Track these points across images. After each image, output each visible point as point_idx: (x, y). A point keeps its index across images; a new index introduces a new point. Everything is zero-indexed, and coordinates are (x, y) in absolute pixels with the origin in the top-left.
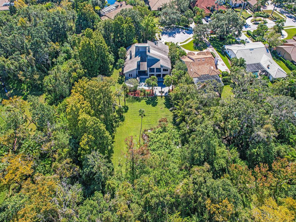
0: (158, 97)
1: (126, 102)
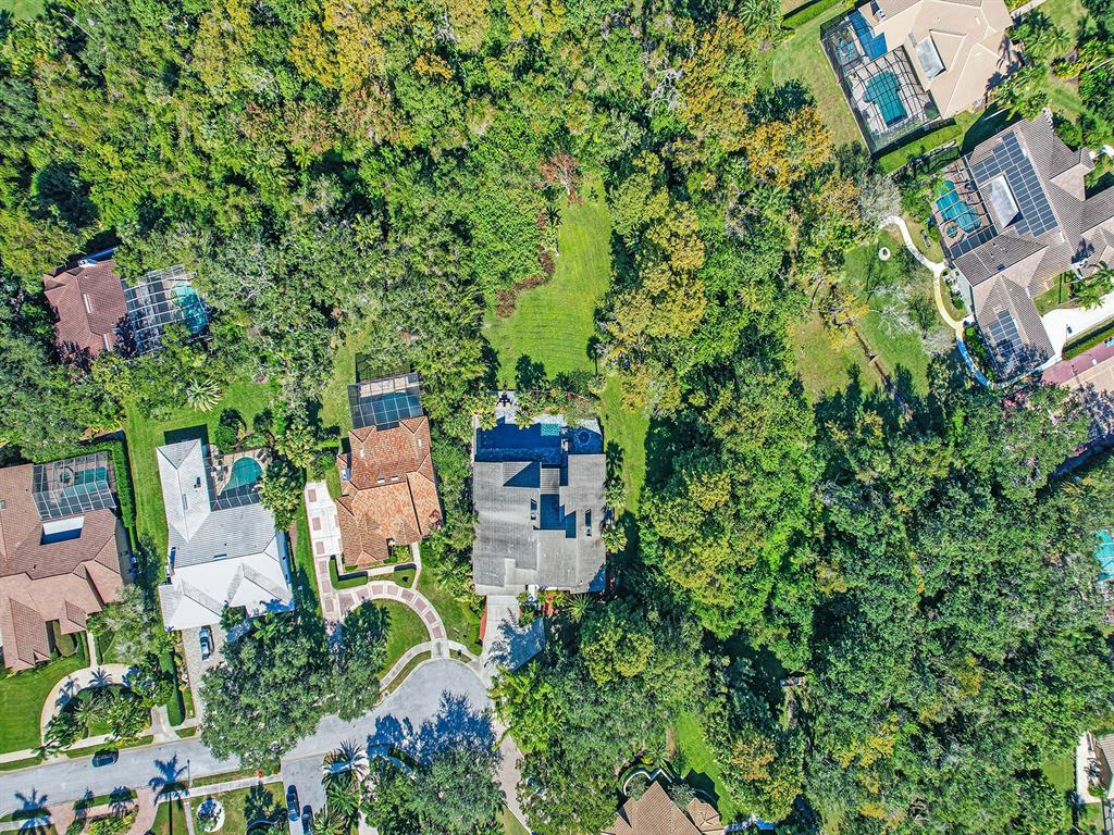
0: (514, 386)
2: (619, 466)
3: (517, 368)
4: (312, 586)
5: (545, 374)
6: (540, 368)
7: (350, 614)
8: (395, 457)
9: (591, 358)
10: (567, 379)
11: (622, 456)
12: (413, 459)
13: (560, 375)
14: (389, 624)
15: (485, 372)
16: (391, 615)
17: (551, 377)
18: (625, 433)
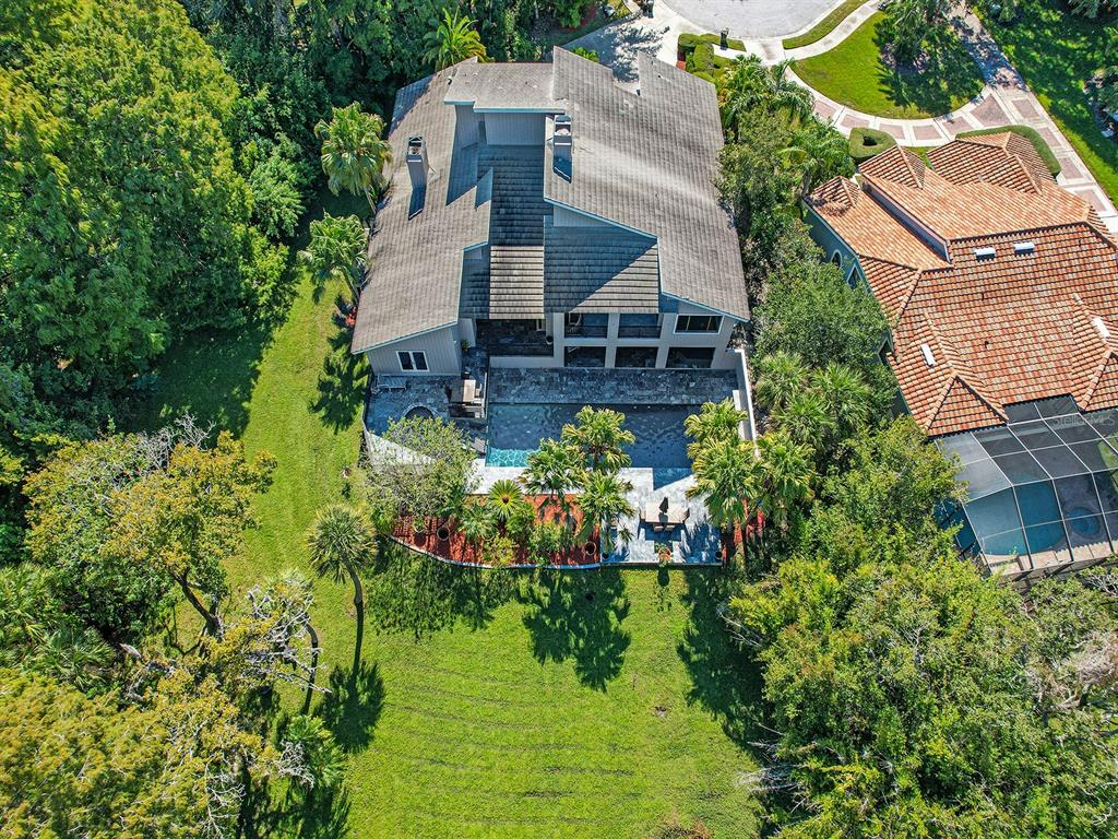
0: (632, 580)
1: (367, 620)
3: (623, 641)
5: (528, 622)
6: (547, 644)
7: (972, 98)
8: (995, 318)
9: (373, 674)
10: (457, 608)
11: (318, 395)
13: (480, 618)
14: (883, 82)
15: (741, 595)
16: (884, 96)
17: (510, 614)
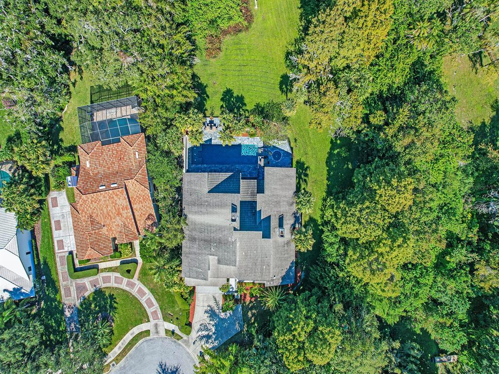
2: (305, 181)
3: (222, 99)
4: (54, 276)
5: (245, 105)
6: (240, 99)
7: (85, 299)
10: (263, 108)
11: (308, 172)
12: (130, 169)
13: (258, 106)
14: (115, 308)
16: (117, 300)
17: (250, 106)
18: (310, 153)
